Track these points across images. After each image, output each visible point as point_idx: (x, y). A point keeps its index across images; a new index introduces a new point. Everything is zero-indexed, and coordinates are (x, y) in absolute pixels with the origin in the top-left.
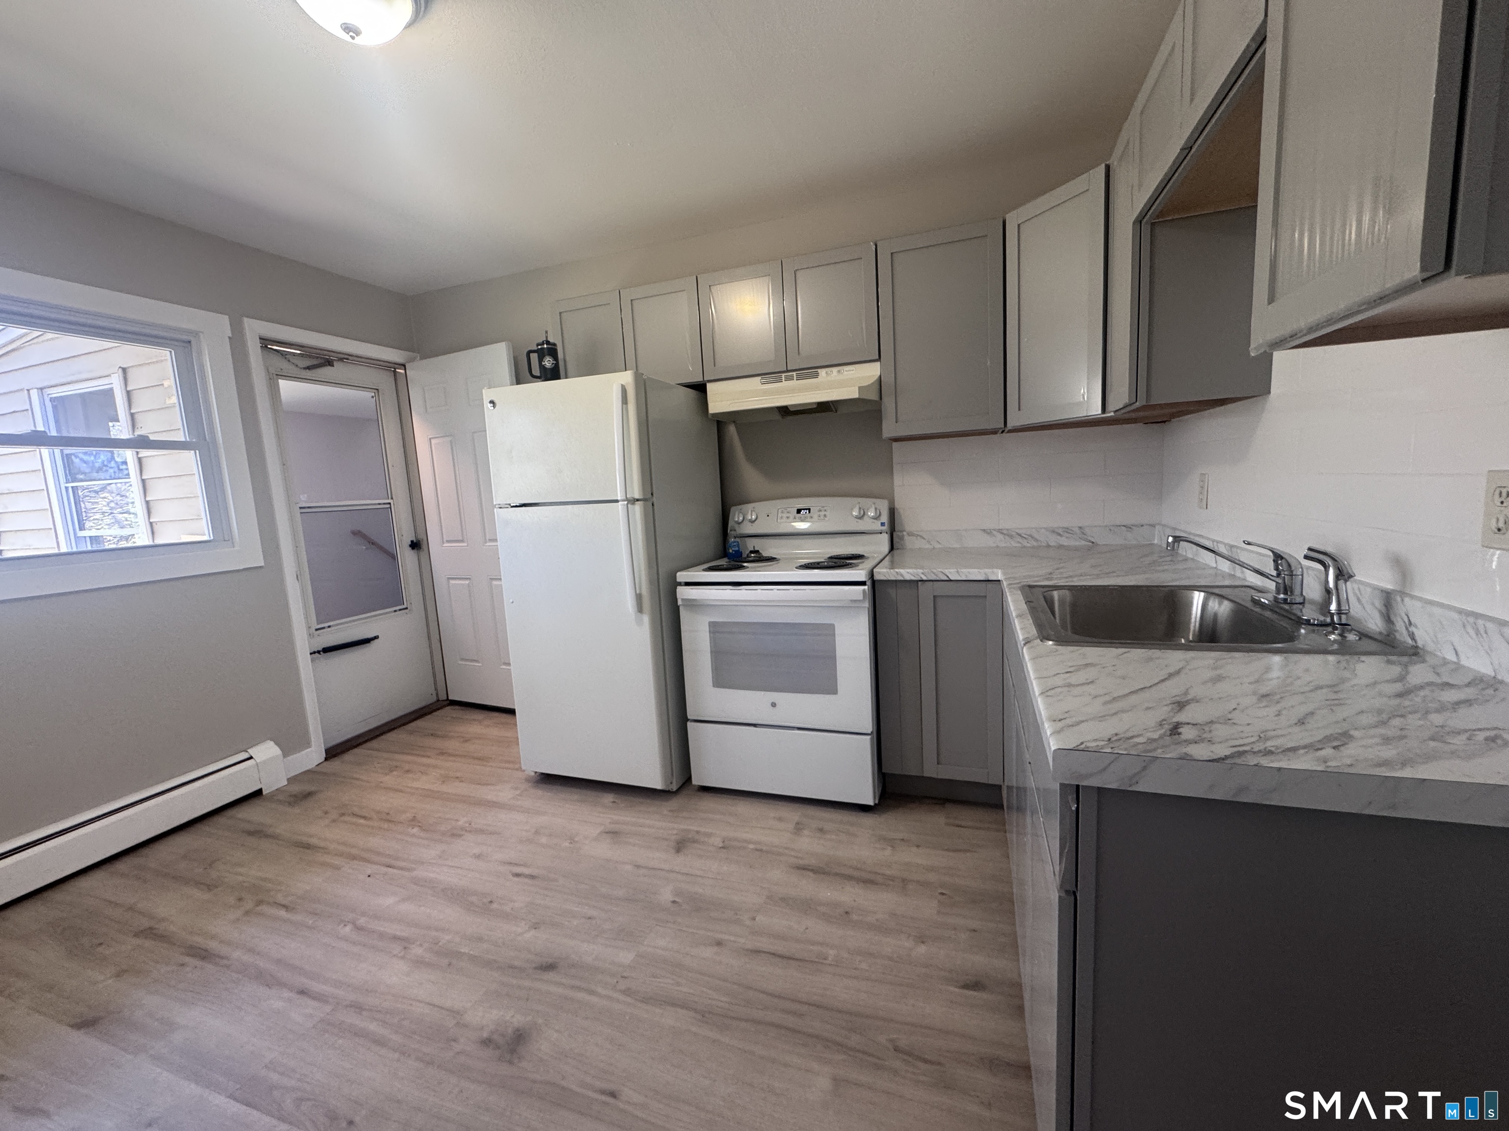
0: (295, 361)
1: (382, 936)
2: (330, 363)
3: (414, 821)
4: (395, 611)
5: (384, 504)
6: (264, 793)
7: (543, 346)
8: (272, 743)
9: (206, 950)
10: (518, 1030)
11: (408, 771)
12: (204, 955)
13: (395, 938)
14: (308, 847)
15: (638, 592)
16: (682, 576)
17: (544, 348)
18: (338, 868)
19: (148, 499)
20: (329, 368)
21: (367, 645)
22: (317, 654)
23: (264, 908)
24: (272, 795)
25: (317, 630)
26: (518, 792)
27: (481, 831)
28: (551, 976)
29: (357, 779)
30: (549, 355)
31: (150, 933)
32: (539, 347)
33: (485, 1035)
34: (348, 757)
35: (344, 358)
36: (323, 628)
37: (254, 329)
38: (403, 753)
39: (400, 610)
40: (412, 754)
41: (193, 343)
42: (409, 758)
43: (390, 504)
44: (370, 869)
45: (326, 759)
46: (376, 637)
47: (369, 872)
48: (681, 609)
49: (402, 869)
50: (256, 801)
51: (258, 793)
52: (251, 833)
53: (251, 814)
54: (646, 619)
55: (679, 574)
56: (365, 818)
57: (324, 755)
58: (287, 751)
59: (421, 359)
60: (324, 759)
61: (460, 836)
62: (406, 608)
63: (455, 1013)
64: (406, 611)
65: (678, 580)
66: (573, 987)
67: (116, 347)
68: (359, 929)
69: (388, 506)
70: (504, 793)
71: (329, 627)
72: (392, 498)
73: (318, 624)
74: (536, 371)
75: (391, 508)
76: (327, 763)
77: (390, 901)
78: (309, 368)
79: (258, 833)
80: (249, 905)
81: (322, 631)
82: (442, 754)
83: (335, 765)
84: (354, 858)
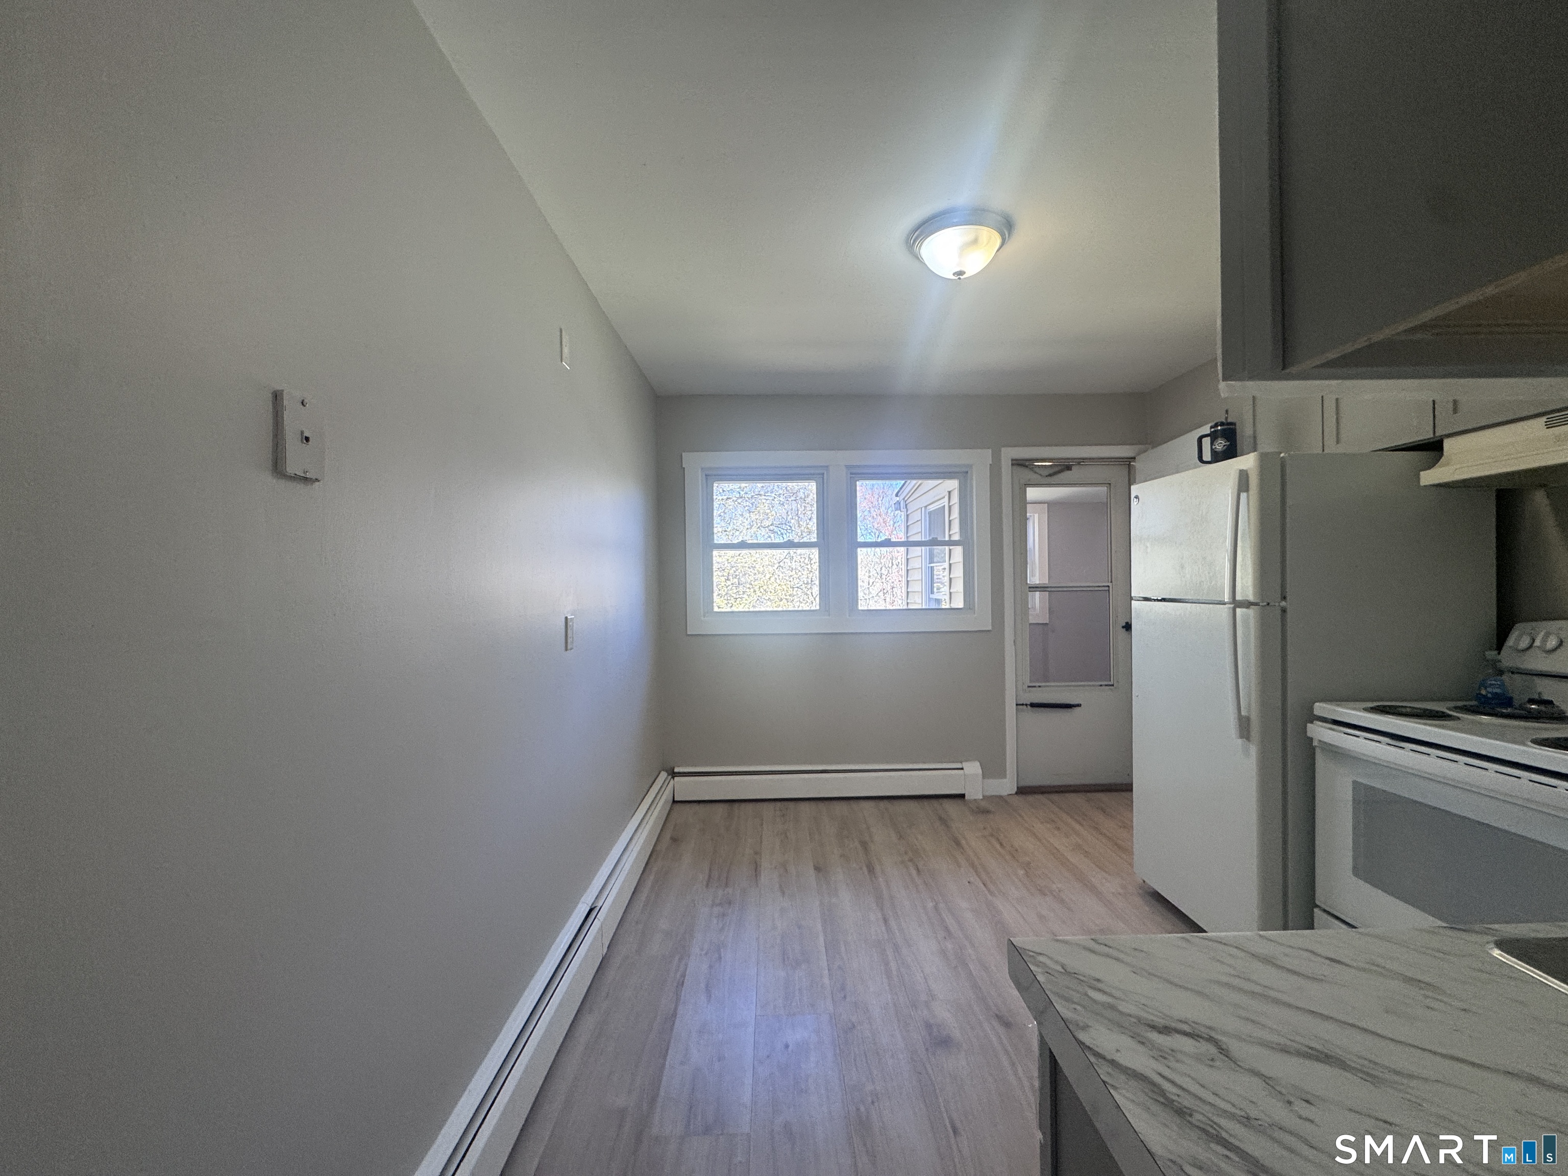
0: (1041, 472)
1: (943, 920)
2: (1069, 468)
3: (1027, 866)
4: (1101, 685)
5: (1104, 586)
6: (966, 797)
7: (1216, 429)
8: (978, 764)
9: (873, 869)
10: (949, 1037)
11: (1058, 829)
12: (871, 870)
13: (947, 929)
14: (958, 843)
15: (1243, 713)
16: (1320, 708)
17: (1218, 430)
18: (960, 866)
19: (951, 576)
20: (1069, 472)
21: (1069, 710)
22: (1025, 707)
23: (910, 864)
24: (970, 801)
25: (1029, 687)
26: (1121, 891)
27: (1062, 901)
28: (1001, 1030)
29: (1020, 816)
30: (1222, 437)
31: (864, 845)
32: (1212, 430)
33: (932, 1021)
34: (1031, 798)
35: (1081, 461)
36: (1035, 687)
37: (1009, 453)
38: (1068, 814)
39: (1106, 685)
40: (1072, 817)
41: (969, 472)
42: (1070, 820)
43: (1109, 586)
44: (974, 878)
45: (1016, 793)
46: (1079, 705)
47: (972, 879)
48: (1318, 751)
49: (989, 891)
50: (959, 801)
51: (962, 796)
52: (940, 819)
53: (950, 807)
54: (1253, 750)
55: (1317, 704)
56: (1001, 844)
57: (1015, 789)
58: (987, 774)
59: (1153, 448)
60: (1014, 792)
61: (1045, 895)
62: (1113, 685)
63: (932, 996)
64: (1112, 687)
65: (1316, 713)
66: (1006, 1051)
67: (940, 483)
68: (936, 908)
69: (1107, 588)
70: (1110, 885)
71: (1040, 686)
72: (1111, 582)
73: (1031, 681)
74: (1207, 456)
75: (1109, 591)
76: (1017, 797)
77: (964, 905)
78: (1050, 475)
79: (944, 821)
80: (906, 858)
81: (1034, 688)
82: (1096, 829)
83: (1018, 801)
84: (973, 865)
